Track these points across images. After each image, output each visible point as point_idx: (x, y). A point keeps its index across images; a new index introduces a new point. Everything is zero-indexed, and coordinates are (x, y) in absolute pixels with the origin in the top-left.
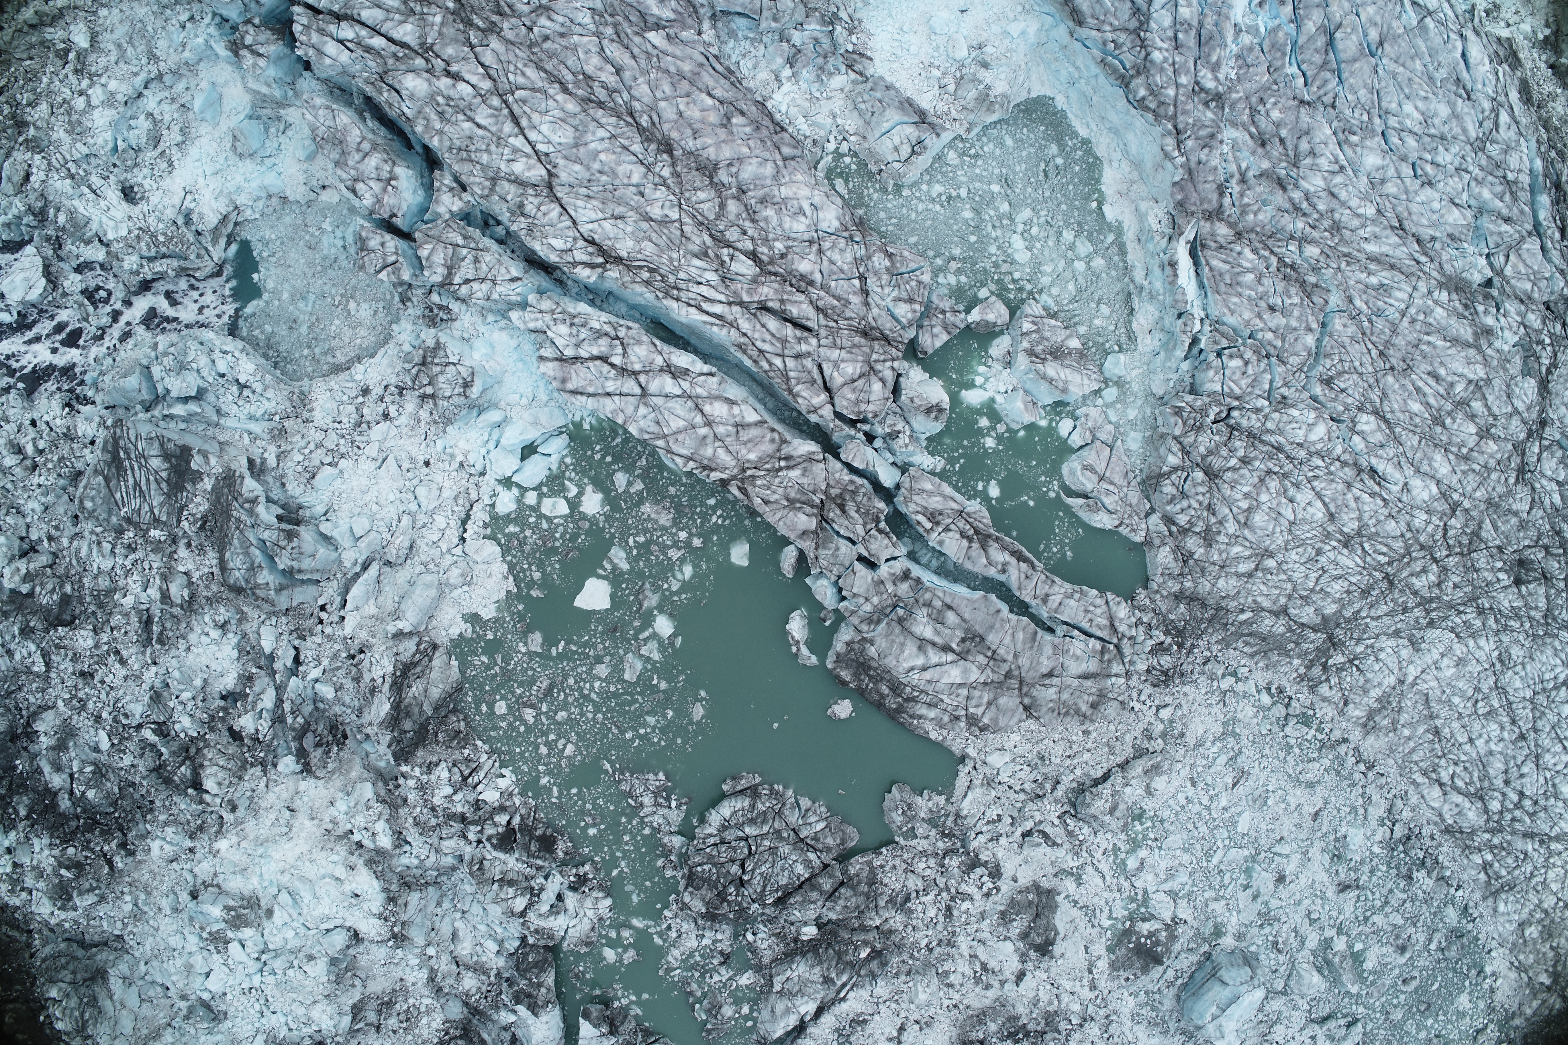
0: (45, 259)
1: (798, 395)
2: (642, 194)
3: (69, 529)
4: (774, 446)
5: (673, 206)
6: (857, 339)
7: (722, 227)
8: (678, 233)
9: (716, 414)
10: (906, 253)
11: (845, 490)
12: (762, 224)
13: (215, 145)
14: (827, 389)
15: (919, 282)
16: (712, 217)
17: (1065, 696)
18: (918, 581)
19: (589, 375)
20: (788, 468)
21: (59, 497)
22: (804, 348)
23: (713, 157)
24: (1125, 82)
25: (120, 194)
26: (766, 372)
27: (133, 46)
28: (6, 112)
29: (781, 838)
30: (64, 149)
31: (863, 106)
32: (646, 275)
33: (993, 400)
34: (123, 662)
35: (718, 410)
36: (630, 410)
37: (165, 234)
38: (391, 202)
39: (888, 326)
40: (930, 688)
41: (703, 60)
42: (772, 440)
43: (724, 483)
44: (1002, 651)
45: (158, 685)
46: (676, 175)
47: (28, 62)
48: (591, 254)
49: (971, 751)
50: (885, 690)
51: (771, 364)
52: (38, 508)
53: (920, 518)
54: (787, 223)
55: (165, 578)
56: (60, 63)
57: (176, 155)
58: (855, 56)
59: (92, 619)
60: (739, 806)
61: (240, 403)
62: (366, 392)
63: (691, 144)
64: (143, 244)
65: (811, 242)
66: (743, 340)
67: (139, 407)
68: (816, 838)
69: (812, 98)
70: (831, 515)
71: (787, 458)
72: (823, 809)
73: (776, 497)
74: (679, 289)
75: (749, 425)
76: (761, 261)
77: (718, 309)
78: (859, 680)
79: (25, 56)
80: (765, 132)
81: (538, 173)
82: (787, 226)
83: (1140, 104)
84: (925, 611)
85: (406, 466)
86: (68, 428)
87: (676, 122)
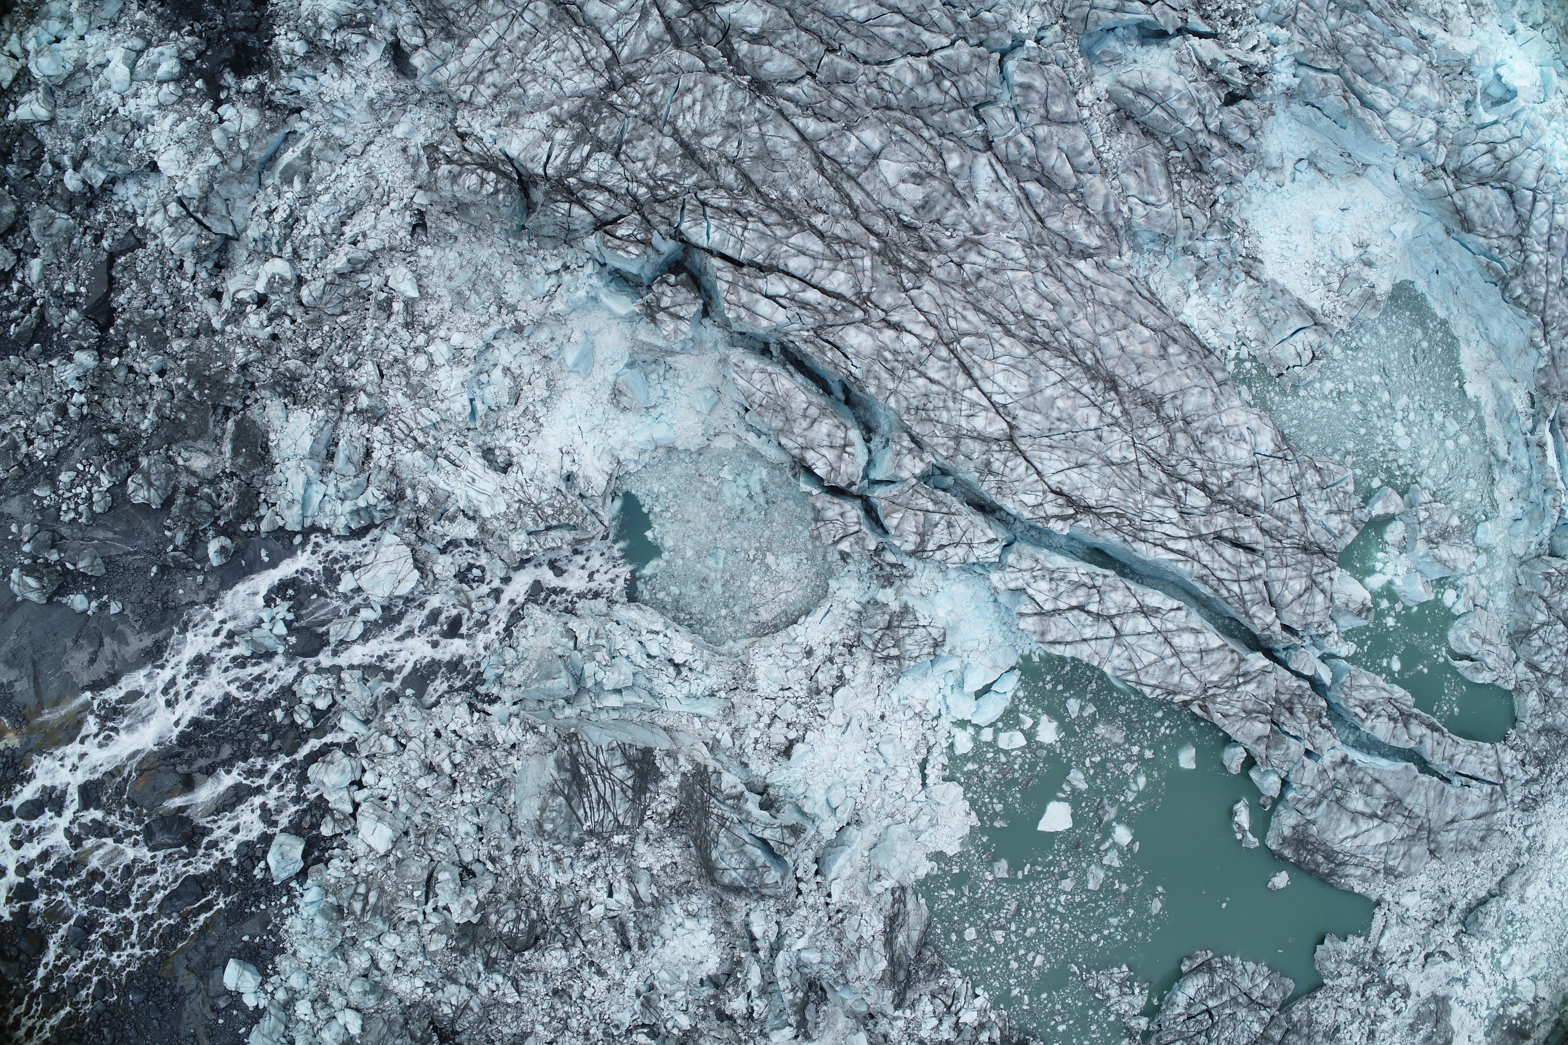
0: (408, 545)
1: (1254, 616)
2: (1100, 438)
3: (508, 844)
4: (1234, 665)
5: (1128, 446)
6: (1301, 556)
7: (1173, 462)
8: (1137, 473)
9: (1185, 644)
10: (1332, 466)
11: (1294, 694)
12: (1209, 454)
13: (588, 398)
14: (1272, 604)
15: (1345, 493)
16: (1164, 453)
17: (1462, 836)
18: (1353, 763)
19: (1068, 626)
20: (1245, 683)
21: (491, 813)
22: (1257, 571)
23: (1158, 391)
24: (1503, 283)
25: (481, 461)
26: (1225, 599)
27: (478, 293)
28: (326, 380)
29: (1238, 1004)
30: (407, 415)
31: (1266, 315)
32: (1115, 521)
33: (1390, 582)
34: (601, 973)
35: (1185, 641)
36: (1105, 652)
37: (552, 505)
38: (850, 470)
39: (1324, 539)
40: (1358, 852)
41: (1129, 286)
42: (1232, 661)
43: (1186, 704)
44: (1417, 810)
45: (643, 989)
46: (1125, 412)
47: (344, 318)
48: (1061, 506)
49: (1388, 897)
50: (1320, 859)
51: (1229, 591)
52: (472, 830)
53: (1358, 710)
54: (1232, 451)
55: (631, 880)
56: (384, 315)
57: (541, 411)
58: (1249, 261)
59: (559, 937)
60: (1201, 983)
61: (677, 683)
62: (809, 653)
63: (1136, 380)
64: (528, 520)
65: (1252, 467)
66: (1205, 572)
67: (561, 702)
68: (1264, 997)
69: (1220, 311)
70: (1282, 719)
71: (1244, 675)
72: (1265, 969)
73: (1235, 710)
74: (1145, 531)
75: (1212, 650)
76: (1211, 491)
77: (1181, 545)
78: (1299, 855)
79: (338, 310)
80: (1198, 358)
81: (998, 427)
82: (1231, 454)
83: (1517, 302)
84: (1357, 787)
85: (865, 725)
86: (486, 736)
87: (1120, 357)
